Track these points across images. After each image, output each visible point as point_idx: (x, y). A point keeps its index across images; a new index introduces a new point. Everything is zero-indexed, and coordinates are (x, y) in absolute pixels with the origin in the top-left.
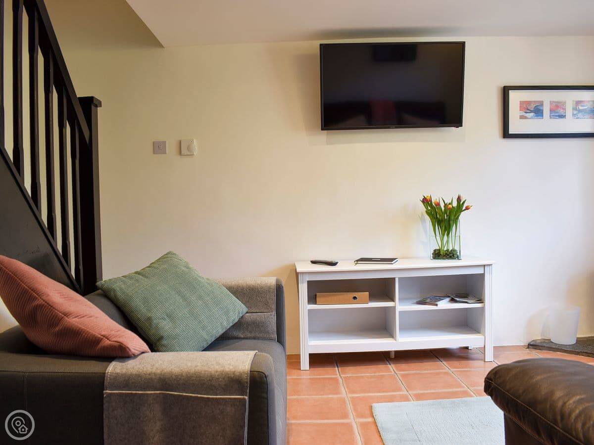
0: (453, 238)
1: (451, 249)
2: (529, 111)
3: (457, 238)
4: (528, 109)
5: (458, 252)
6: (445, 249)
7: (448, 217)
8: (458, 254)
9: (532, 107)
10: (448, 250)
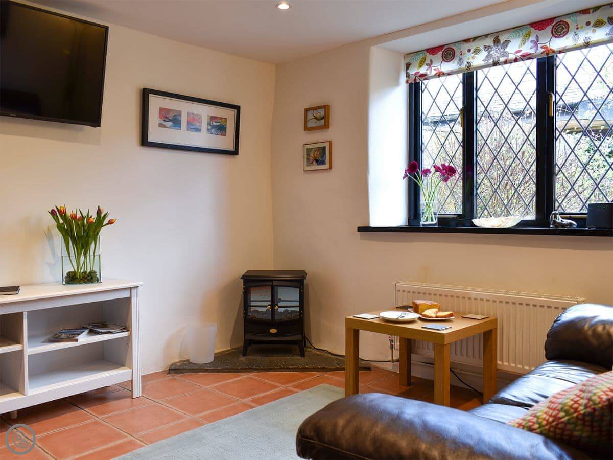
0: (92, 257)
1: (89, 271)
2: (167, 120)
3: (97, 258)
4: (167, 118)
5: (98, 274)
6: (82, 271)
7: (86, 233)
8: (98, 276)
9: (171, 116)
10: (85, 272)
